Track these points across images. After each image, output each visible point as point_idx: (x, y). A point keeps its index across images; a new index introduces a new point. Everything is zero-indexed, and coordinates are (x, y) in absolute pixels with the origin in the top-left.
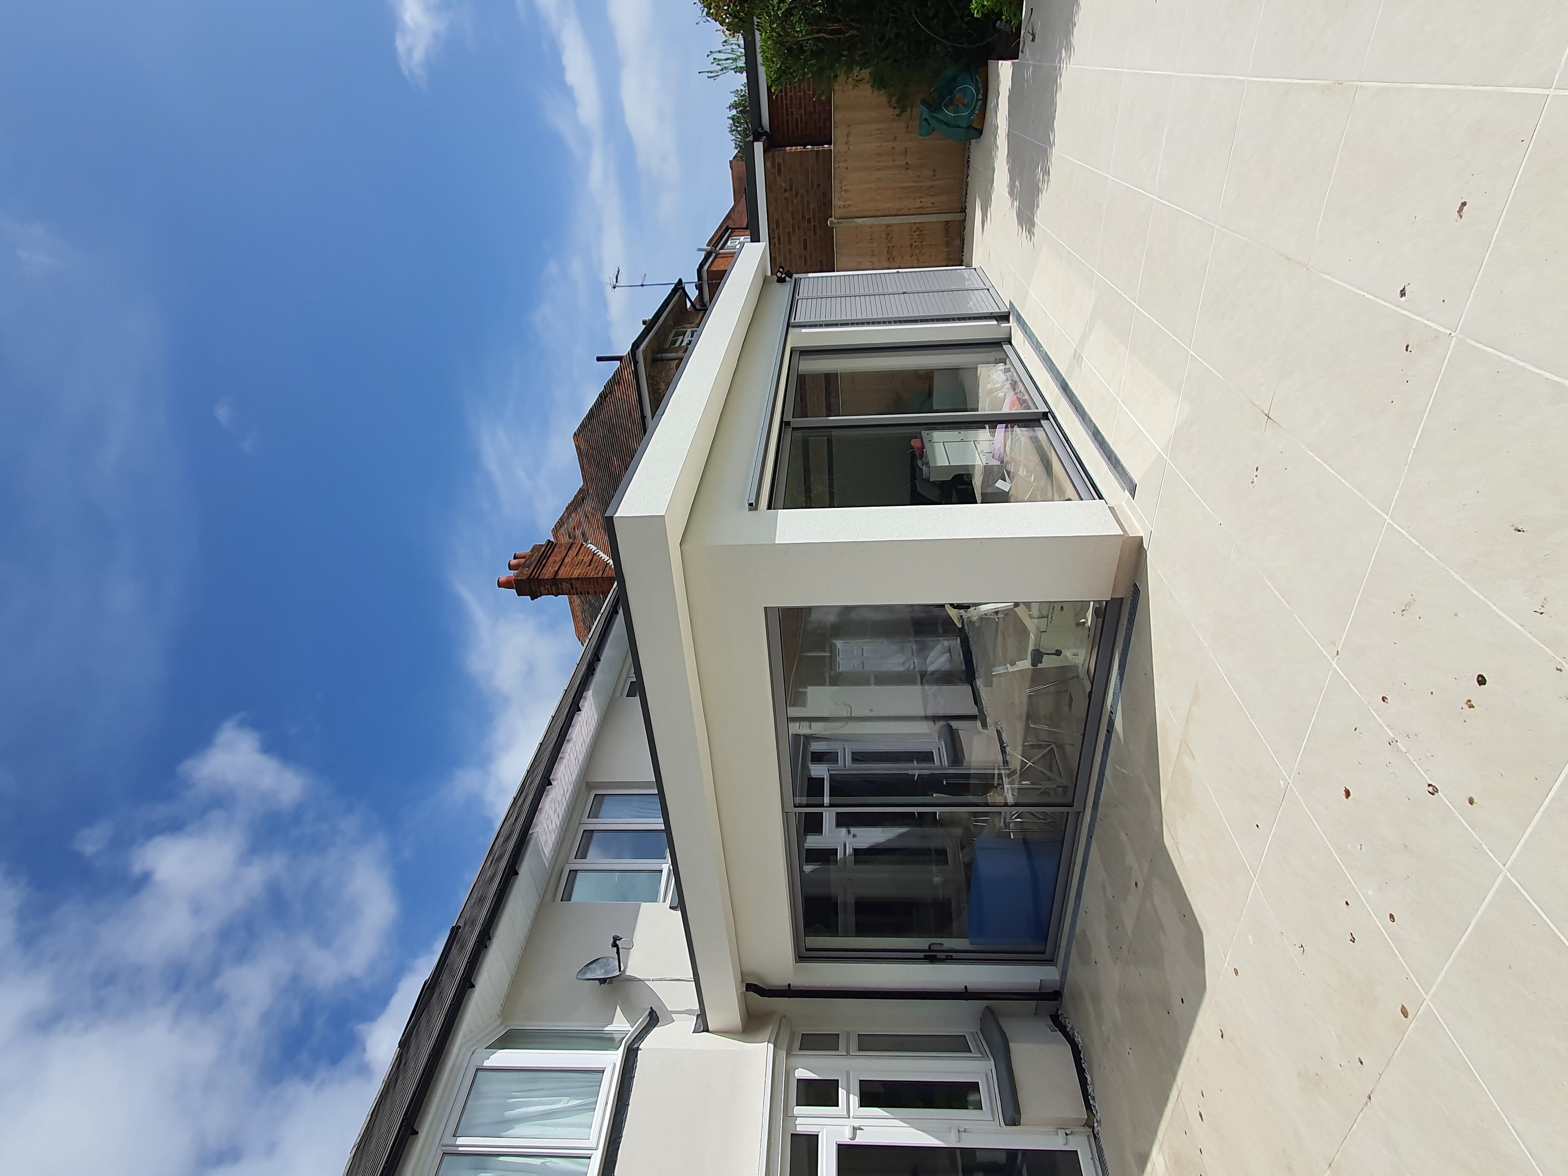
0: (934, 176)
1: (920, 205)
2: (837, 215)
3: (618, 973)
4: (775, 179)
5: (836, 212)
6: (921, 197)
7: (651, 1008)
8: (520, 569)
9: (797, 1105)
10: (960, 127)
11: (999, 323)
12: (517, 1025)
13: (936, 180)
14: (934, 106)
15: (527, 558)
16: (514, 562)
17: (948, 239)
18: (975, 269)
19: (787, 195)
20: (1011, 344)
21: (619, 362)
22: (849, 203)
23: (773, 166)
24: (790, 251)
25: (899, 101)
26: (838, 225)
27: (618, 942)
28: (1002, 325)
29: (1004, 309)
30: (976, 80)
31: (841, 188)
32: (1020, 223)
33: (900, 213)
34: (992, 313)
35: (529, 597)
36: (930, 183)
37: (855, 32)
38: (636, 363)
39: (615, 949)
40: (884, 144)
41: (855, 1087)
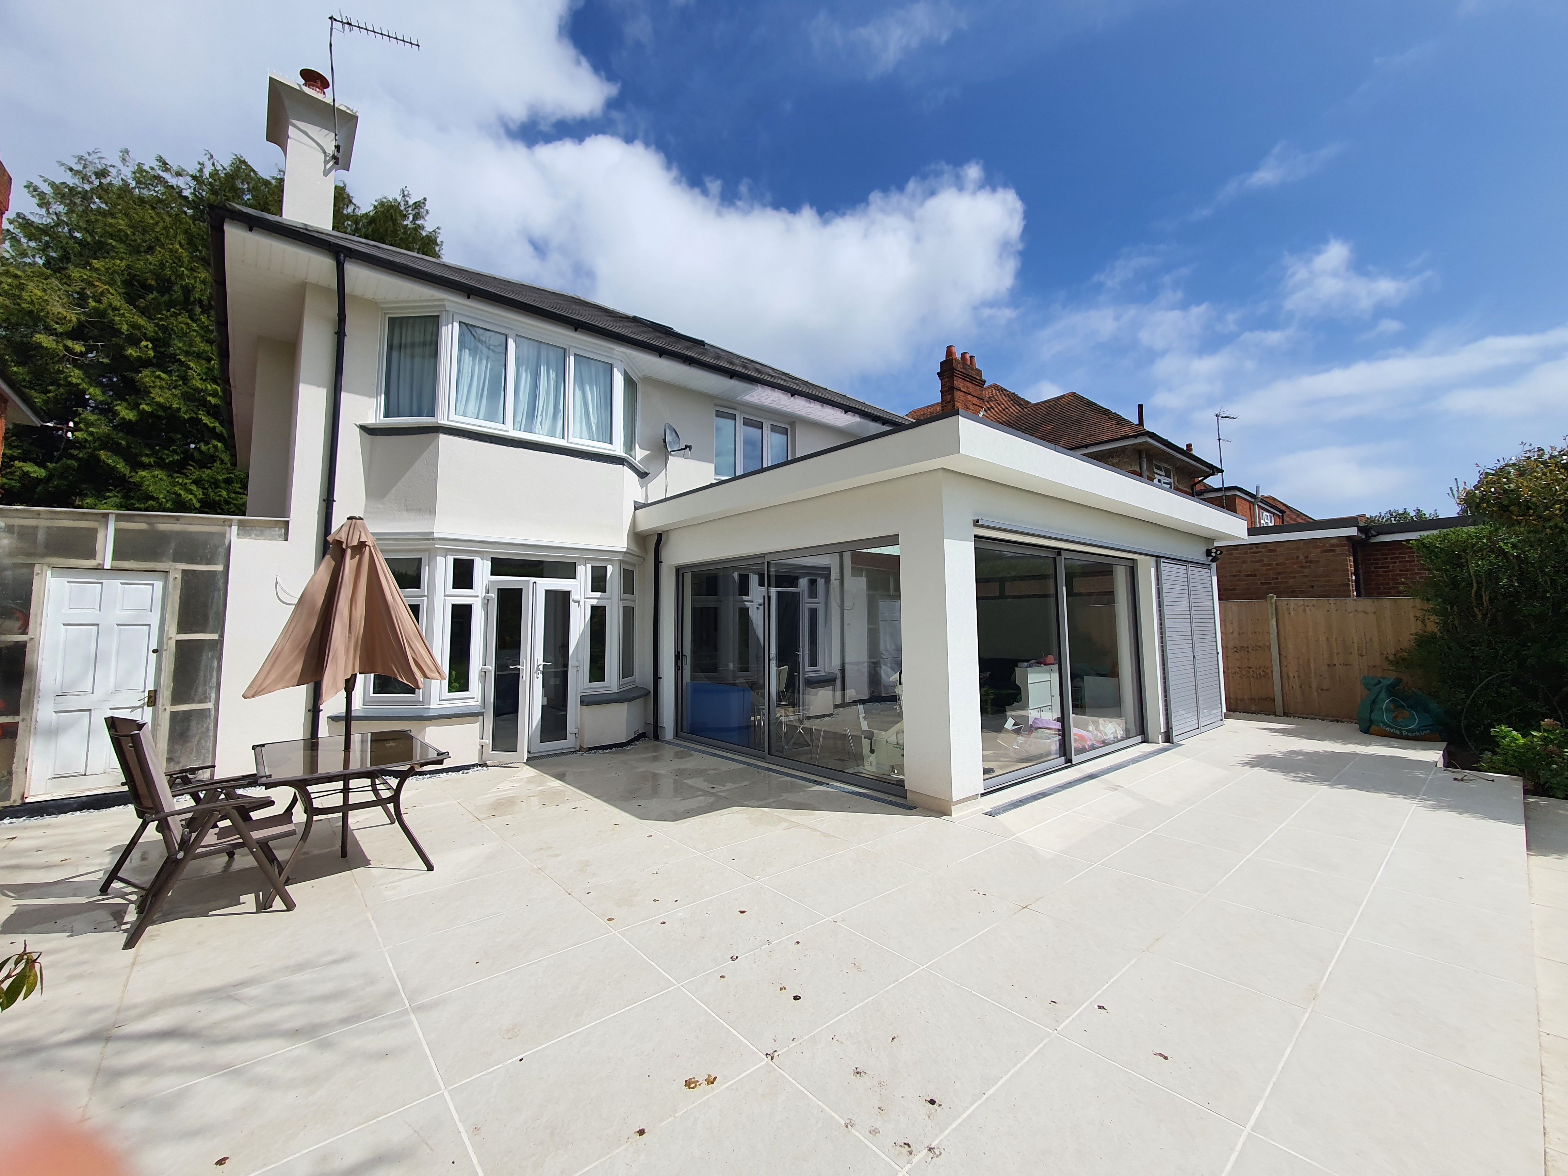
0: (1322, 690)
1: (1291, 676)
2: (1279, 603)
3: (669, 450)
4: (1319, 547)
5: (1283, 602)
6: (1299, 677)
7: (649, 473)
8: (962, 362)
9: (592, 566)
10: (1371, 712)
11: (1163, 735)
12: (639, 387)
13: (1317, 691)
14: (1393, 690)
15: (971, 366)
16: (968, 356)
17: (1257, 701)
18: (1222, 720)
19: (1302, 557)
20: (1142, 742)
21: (1138, 423)
22: (1292, 613)
23: (1332, 545)
24: (1244, 562)
25: (1404, 659)
26: (1269, 603)
27: (688, 449)
28: (1160, 736)
29: (1175, 739)
30: (1423, 731)
31: (1308, 606)
32: (1258, 757)
33: (1282, 658)
34: (1172, 728)
35: (940, 371)
36: (1314, 686)
37: (1480, 617)
38: (1135, 437)
39: (684, 447)
40: (1356, 645)
41: (602, 603)
